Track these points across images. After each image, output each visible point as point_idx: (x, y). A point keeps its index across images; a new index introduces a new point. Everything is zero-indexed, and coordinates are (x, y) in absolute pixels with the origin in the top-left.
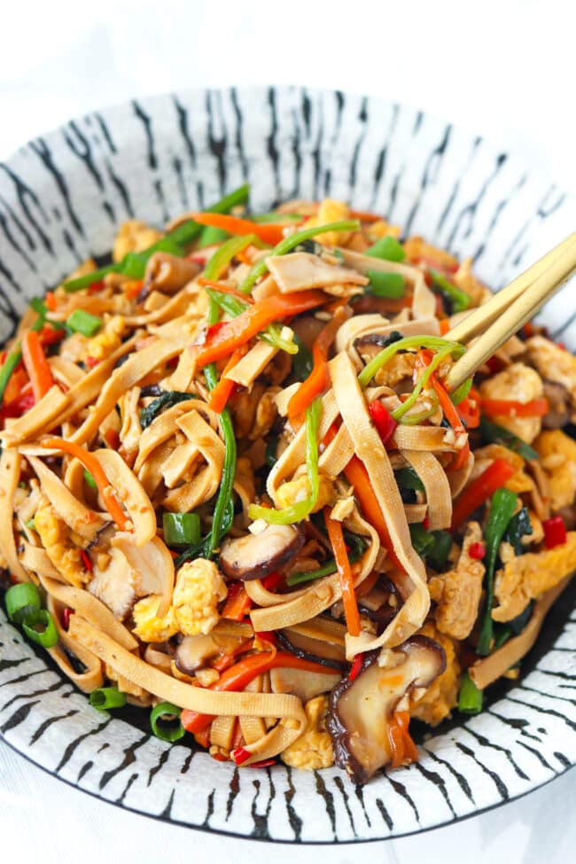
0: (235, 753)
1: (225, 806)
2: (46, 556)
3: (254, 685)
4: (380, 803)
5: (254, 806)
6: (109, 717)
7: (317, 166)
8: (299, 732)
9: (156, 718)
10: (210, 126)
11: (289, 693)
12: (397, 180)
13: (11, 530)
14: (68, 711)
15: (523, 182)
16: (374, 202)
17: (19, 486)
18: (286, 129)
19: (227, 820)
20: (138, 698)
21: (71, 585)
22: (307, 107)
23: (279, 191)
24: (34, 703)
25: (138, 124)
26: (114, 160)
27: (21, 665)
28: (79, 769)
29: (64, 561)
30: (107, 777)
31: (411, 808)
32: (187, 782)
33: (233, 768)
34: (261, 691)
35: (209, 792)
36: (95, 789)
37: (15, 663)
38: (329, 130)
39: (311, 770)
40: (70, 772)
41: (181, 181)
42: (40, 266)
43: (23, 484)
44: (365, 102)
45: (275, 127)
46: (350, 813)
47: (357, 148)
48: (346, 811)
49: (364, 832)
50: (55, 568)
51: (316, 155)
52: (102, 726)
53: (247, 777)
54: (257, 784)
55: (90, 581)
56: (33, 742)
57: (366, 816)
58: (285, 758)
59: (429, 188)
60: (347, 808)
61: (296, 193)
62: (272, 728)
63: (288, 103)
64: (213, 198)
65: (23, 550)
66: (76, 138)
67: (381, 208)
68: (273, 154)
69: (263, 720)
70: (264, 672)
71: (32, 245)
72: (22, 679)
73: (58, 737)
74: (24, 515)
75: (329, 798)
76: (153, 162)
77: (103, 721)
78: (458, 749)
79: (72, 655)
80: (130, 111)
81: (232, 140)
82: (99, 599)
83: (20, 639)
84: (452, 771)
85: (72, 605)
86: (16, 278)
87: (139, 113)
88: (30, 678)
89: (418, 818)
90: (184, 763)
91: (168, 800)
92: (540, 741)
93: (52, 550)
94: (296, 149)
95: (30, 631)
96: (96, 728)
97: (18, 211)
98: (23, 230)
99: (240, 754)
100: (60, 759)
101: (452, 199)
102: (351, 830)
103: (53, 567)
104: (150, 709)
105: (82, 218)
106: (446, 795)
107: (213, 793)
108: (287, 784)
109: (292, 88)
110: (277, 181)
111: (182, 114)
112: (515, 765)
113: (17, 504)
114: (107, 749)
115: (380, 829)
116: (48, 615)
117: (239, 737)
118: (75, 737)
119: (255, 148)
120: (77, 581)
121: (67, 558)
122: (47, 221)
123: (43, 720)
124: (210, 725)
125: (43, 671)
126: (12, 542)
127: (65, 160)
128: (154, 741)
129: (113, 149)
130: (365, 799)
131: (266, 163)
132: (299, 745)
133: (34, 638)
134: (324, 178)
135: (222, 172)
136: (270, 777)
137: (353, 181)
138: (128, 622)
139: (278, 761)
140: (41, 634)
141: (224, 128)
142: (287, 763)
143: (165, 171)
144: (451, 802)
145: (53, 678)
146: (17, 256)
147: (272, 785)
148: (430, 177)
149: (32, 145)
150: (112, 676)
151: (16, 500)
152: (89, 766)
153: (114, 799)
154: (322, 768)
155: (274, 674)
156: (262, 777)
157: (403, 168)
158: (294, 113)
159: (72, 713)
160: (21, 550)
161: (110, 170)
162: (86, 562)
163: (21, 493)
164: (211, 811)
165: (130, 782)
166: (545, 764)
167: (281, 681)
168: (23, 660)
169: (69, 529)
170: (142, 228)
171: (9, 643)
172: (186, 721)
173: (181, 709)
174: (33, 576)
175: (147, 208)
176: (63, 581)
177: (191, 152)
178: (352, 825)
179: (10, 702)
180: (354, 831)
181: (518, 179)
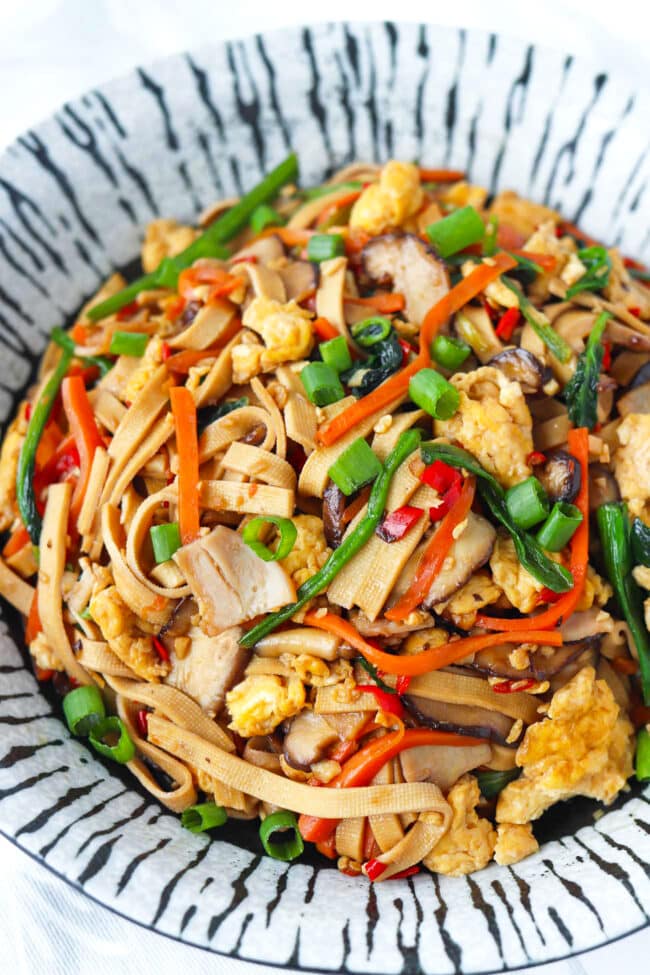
0: (367, 867)
1: (364, 940)
2: (109, 650)
3: (384, 775)
4: (553, 913)
5: (400, 936)
6: (208, 840)
7: (374, 119)
8: (443, 830)
9: (268, 834)
10: (236, 87)
11: (424, 781)
12: (474, 122)
13: (61, 624)
14: (157, 842)
15: (630, 106)
16: (448, 154)
17: (66, 569)
18: (330, 77)
19: (368, 959)
20: (242, 812)
21: (146, 682)
22: (352, 47)
23: (331, 155)
24: (115, 840)
25: (148, 97)
26: (124, 145)
27: (94, 791)
28: (180, 918)
29: (132, 654)
30: (216, 923)
31: (592, 914)
32: (313, 915)
33: (367, 885)
34: (392, 781)
35: (342, 925)
36: (202, 940)
37: (86, 790)
38: (383, 74)
39: (462, 875)
40: (170, 922)
41: (209, 159)
42: (52, 290)
43: (70, 567)
44: (423, 30)
45: (316, 78)
46: (518, 930)
47: (421, 89)
48: (512, 928)
49: (537, 952)
50: (123, 664)
51: (371, 104)
52: (202, 855)
53: (386, 894)
54: (399, 904)
55: (169, 672)
56: (119, 891)
57: (539, 932)
58: (429, 864)
59: (515, 129)
60: (514, 924)
61: (352, 155)
62: (411, 826)
63: (329, 45)
64: (252, 179)
65: (81, 647)
66: (73, 125)
67: (457, 164)
68: (319, 112)
69: (399, 817)
70: (393, 757)
71: (39, 266)
72: (97, 809)
73: (150, 879)
74: (75, 605)
75: (489, 912)
76: (173, 142)
77: (201, 848)
78: (639, 828)
79: (155, 766)
80: (137, 81)
81: (265, 100)
82: (182, 691)
83: (88, 756)
84: (637, 859)
85: (149, 701)
86: (26, 308)
87: (148, 83)
88: (107, 807)
89: (602, 926)
90: (306, 889)
91: (293, 942)
93: (116, 644)
94: (345, 102)
95: (99, 745)
96: (194, 858)
97: (16, 225)
98: (25, 248)
99: (372, 868)
100: (155, 907)
101: (545, 138)
102: (521, 951)
103: (120, 662)
104: (257, 822)
105: (97, 223)
106: (632, 892)
107: (347, 926)
108: (436, 898)
109: (331, 26)
110: (327, 144)
111: (201, 77)
113: (66, 592)
114: (212, 885)
115: (558, 946)
116: (119, 722)
117: (371, 841)
118: (171, 876)
119: (295, 107)
120: (154, 677)
121: (137, 650)
122: (54, 233)
123: (128, 861)
124: (334, 831)
125: (122, 794)
126: (65, 639)
127: (63, 153)
128: (267, 863)
129: (122, 132)
130: (533, 909)
131: (312, 124)
132: (444, 847)
133: (104, 752)
134: (384, 133)
135: (259, 143)
136: (413, 892)
137: (420, 133)
138: (222, 716)
139: (422, 869)
140: (112, 748)
141: (254, 87)
142: (432, 869)
143: (189, 150)
144: (641, 901)
145: (134, 800)
146: (24, 280)
147: (417, 903)
148: (515, 114)
149: (21, 141)
150: (207, 787)
151: (64, 587)
152: (191, 912)
153: (227, 949)
154: (475, 871)
155: (405, 758)
156: (402, 892)
157: (480, 107)
158: (337, 57)
159: (163, 844)
160: (77, 646)
161: (122, 159)
162: (160, 651)
163: (71, 577)
164: (347, 950)
165: (245, 926)
167: (414, 765)
168: (95, 784)
169: (134, 616)
170: (174, 226)
171: (76, 764)
172: (305, 830)
173: (297, 816)
174: (96, 678)
175: (174, 202)
176: (135, 678)
177: (218, 122)
178: (523, 945)
179: (86, 844)
180: (526, 952)
181: (624, 104)
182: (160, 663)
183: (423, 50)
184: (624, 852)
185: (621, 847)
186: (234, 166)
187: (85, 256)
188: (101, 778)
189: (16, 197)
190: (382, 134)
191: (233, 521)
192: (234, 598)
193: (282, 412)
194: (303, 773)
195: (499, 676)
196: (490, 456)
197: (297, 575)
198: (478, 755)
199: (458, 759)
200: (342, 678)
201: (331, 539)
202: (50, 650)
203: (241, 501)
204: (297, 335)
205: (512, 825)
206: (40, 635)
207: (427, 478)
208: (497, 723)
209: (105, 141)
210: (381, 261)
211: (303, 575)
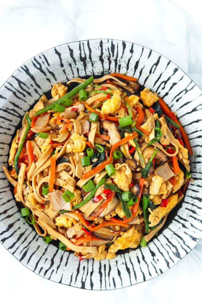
1: (75, 279)
4: (113, 279)
5: (82, 279)
6: (48, 245)
7: (116, 63)
9: (60, 246)
10: (80, 54)
11: (93, 246)
12: (142, 69)
13: (22, 194)
14: (37, 247)
17: (24, 183)
18: (106, 53)
19: (75, 284)
22: (113, 46)
23: (104, 69)
24: (28, 249)
25: (56, 56)
26: (49, 67)
27: (25, 233)
28: (39, 270)
30: (46, 271)
32: (66, 271)
34: (87, 246)
36: (43, 275)
38: (120, 55)
39: (99, 261)
41: (71, 68)
42: (27, 101)
44: (133, 44)
45: (102, 53)
46: (106, 282)
47: (129, 60)
49: (108, 288)
51: (116, 61)
52: (46, 250)
53: (82, 265)
54: (84, 268)
56: (28, 263)
57: (110, 283)
59: (152, 74)
60: (105, 280)
61: (109, 69)
63: (107, 46)
65: (25, 201)
66: (36, 63)
68: (101, 60)
71: (24, 96)
72: (26, 239)
73: (34, 260)
74: (25, 192)
75: (101, 275)
76: (62, 65)
77: (46, 247)
80: (54, 52)
81: (88, 57)
83: (25, 222)
85: (39, 216)
86: (20, 106)
87: (57, 52)
89: (122, 285)
90: (66, 261)
91: (61, 278)
92: (157, 264)
94: (109, 59)
96: (44, 252)
98: (21, 93)
100: (34, 267)
101: (159, 78)
105: (39, 84)
106: (130, 278)
107: (72, 274)
108: (92, 267)
110: (103, 67)
111: (71, 51)
112: (149, 271)
113: (23, 189)
114: (47, 261)
115: (112, 287)
118: (39, 259)
119: (95, 58)
120: (41, 211)
121: (37, 206)
122: (29, 88)
125: (31, 232)
127: (34, 71)
128: (59, 251)
129: (49, 65)
130: (110, 277)
131: (100, 62)
135: (85, 65)
136: (88, 264)
137: (127, 68)
141: (85, 54)
143: (66, 67)
145: (34, 234)
146: (20, 100)
147: (88, 268)
149: (22, 67)
152: (42, 269)
153: (48, 278)
154: (102, 260)
156: (86, 264)
158: (108, 49)
161: (48, 70)
163: (25, 186)
164: (71, 281)
165: (52, 273)
166: (156, 272)
167: (92, 243)
168: (26, 231)
171: (22, 225)
173: (66, 246)
175: (61, 78)
177: (75, 61)
178: (106, 286)
179: (22, 251)
180: (106, 287)
182: (42, 208)
183: (132, 51)
184: (132, 265)
185: (132, 263)
186: (78, 70)
187: (36, 91)
188: (27, 228)
189: (20, 82)
190: (118, 66)
191: (60, 188)
192: (59, 205)
193: (75, 166)
195: (113, 231)
196: (120, 186)
197: (73, 203)
198: (106, 242)
200: (80, 224)
201: (82, 197)
202: (19, 197)
203: (63, 185)
204: (82, 146)
205: (111, 253)
206: (17, 193)
207: (104, 192)
208: (111, 238)
209: (44, 67)
210: (106, 125)
211: (75, 204)
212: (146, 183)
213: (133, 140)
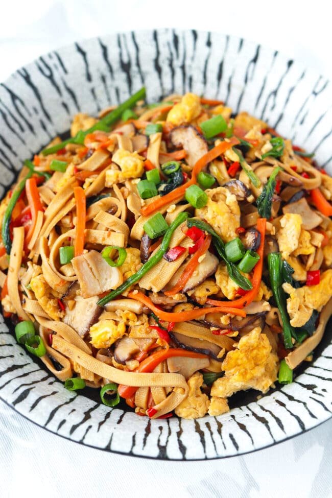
0: (148, 411)
1: (142, 441)
2: (38, 304)
3: (159, 368)
4: (231, 436)
5: (159, 441)
6: (76, 394)
7: (184, 74)
8: (184, 396)
9: (104, 393)
10: (121, 55)
11: (177, 373)
12: (230, 79)
13: (17, 291)
14: (52, 392)
15: (303, 76)
16: (218, 93)
17: (21, 266)
18: (165, 54)
19: (143, 449)
20: (92, 382)
21: (54, 320)
22: (176, 40)
23: (163, 90)
24: (32, 388)
25: (79, 56)
26: (66, 78)
27: (25, 367)
28: (58, 424)
29: (48, 306)
30: (74, 428)
31: (249, 438)
32: (120, 429)
33: (147, 420)
34: (163, 372)
35: (132, 434)
36: (67, 435)
37: (21, 367)
38: (190, 53)
39: (192, 419)
40: (53, 426)
41: (106, 87)
42: (27, 141)
43: (23, 265)
44: (209, 35)
45: (158, 53)
46: (214, 442)
47: (206, 62)
48: (211, 441)
49: (222, 452)
50: (44, 311)
51: (183, 67)
52: (72, 400)
53: (155, 425)
54: (161, 428)
55: (64, 316)
56: (31, 410)
57: (223, 443)
58: (177, 412)
59: (249, 82)
60: (212, 439)
61: (173, 90)
62: (170, 393)
63: (165, 39)
64: (125, 97)
65: (25, 302)
66: (44, 67)
67: (222, 97)
68: (158, 69)
69: (164, 388)
70: (164, 360)
71: (22, 129)
72: (25, 375)
73: (46, 407)
74: (24, 282)
75: (202, 434)
76: (89, 78)
77: (72, 397)
78: (277, 403)
79: (54, 360)
80: (74, 49)
81: (134, 62)
82: (70, 326)
83: (24, 353)
84: (273, 416)
85: (54, 329)
86: (14, 149)
87: (80, 50)
88: (30, 375)
89: (253, 443)
90: (119, 419)
91: (109, 439)
92: (323, 396)
93: (41, 301)
94: (171, 65)
95: (30, 348)
96: (68, 401)
97: (13, 110)
98: (16, 121)
99: (150, 411)
100: (47, 419)
101: (263, 88)
102: (214, 451)
103: (43, 310)
104: (100, 389)
105: (51, 113)
106: (269, 429)
107: (135, 434)
108: (179, 427)
109: (167, 30)
110: (162, 84)
111: (105, 49)
112: (309, 411)
113: (21, 276)
114: (74, 412)
115: (232, 450)
116: (39, 338)
117: (151, 400)
118: (56, 406)
119: (148, 66)
120: (57, 317)
121: (50, 305)
122: (30, 115)
123: (37, 398)
124: (135, 394)
125: (38, 370)
126: (18, 298)
127: (38, 79)
128: (102, 407)
129: (66, 71)
130: (222, 434)
131: (155, 74)
132: (185, 404)
133: (32, 351)
135: (129, 81)
136: (168, 424)
137: (205, 82)
138: (87, 338)
139: (172, 415)
140: (36, 349)
141: (129, 56)
142: (179, 416)
143: (96, 82)
144: (272, 433)
145: (44, 374)
146: (15, 136)
147: (169, 428)
148: (249, 76)
149: (19, 72)
150: (78, 370)
151: (20, 274)
152: (63, 422)
153: (78, 440)
154: (199, 418)
155: (169, 362)
156: (164, 424)
157: (234, 72)
158: (169, 44)
159: (54, 393)
160: (23, 302)
161: (65, 84)
162: (61, 306)
163: (23, 270)
164: (134, 444)
165: (87, 430)
166: (326, 409)
167: (173, 365)
168: (26, 365)
169: (51, 288)
170: (87, 117)
171: (18, 355)
172: (121, 392)
173: (118, 385)
174: (31, 317)
175: (88, 106)
176: (49, 318)
177: (111, 70)
178: (215, 449)
179: (18, 388)
180: (216, 452)
181: (300, 75)
182: (61, 312)
183: (209, 44)
184: (268, 413)
185: (267, 411)
186: (117, 91)
187: (44, 127)
189: (14, 97)
190: (187, 81)
191: (99, 248)
192: (97, 283)
193: (126, 201)
194: (122, 365)
195: (216, 327)
196: (219, 227)
197: (126, 274)
198: (203, 363)
199: (194, 364)
200: (143, 322)
201: (143, 259)
202: (11, 303)
203: (104, 239)
204: (136, 167)
205: (218, 398)
206: (7, 296)
207: (188, 234)
208: (213, 349)
209: (57, 76)
211: (129, 275)
212: (269, 225)
213: (231, 149)
